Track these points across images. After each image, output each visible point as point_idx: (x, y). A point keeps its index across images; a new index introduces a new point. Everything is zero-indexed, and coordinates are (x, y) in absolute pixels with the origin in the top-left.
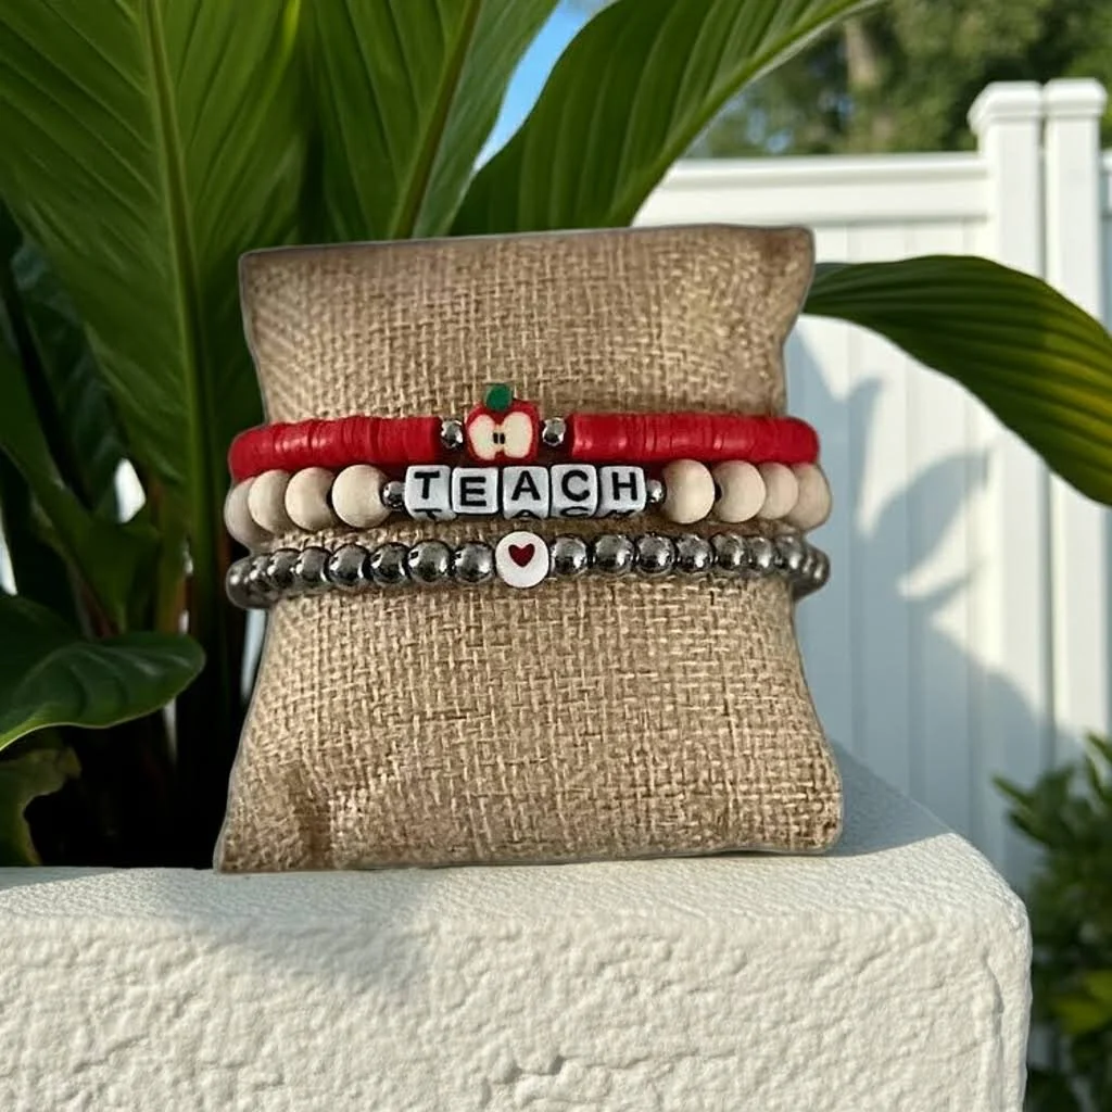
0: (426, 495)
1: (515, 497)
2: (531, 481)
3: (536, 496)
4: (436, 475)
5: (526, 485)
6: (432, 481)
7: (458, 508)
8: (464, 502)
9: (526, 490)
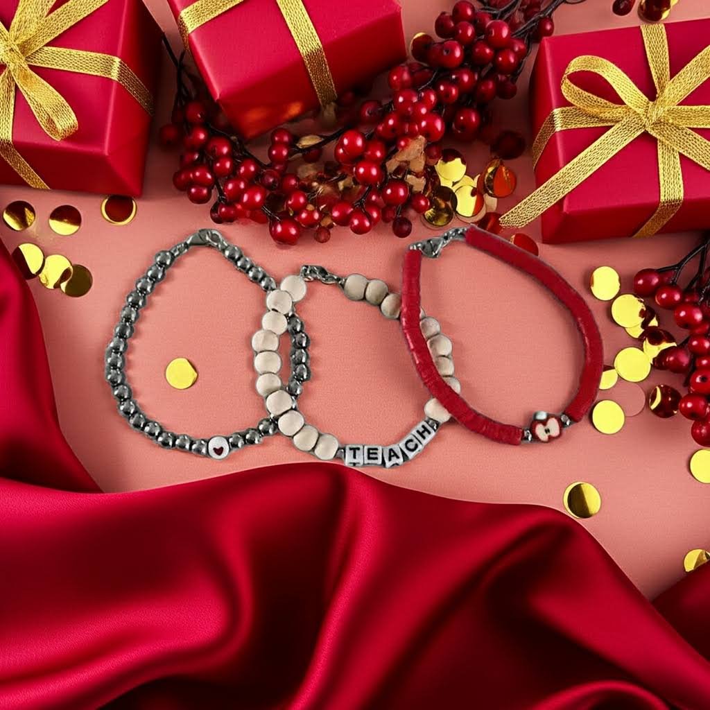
0: (355, 457)
1: (390, 460)
2: (394, 452)
3: (398, 457)
4: (358, 449)
5: (392, 454)
6: (357, 451)
7: (367, 461)
8: (369, 458)
9: (393, 456)
